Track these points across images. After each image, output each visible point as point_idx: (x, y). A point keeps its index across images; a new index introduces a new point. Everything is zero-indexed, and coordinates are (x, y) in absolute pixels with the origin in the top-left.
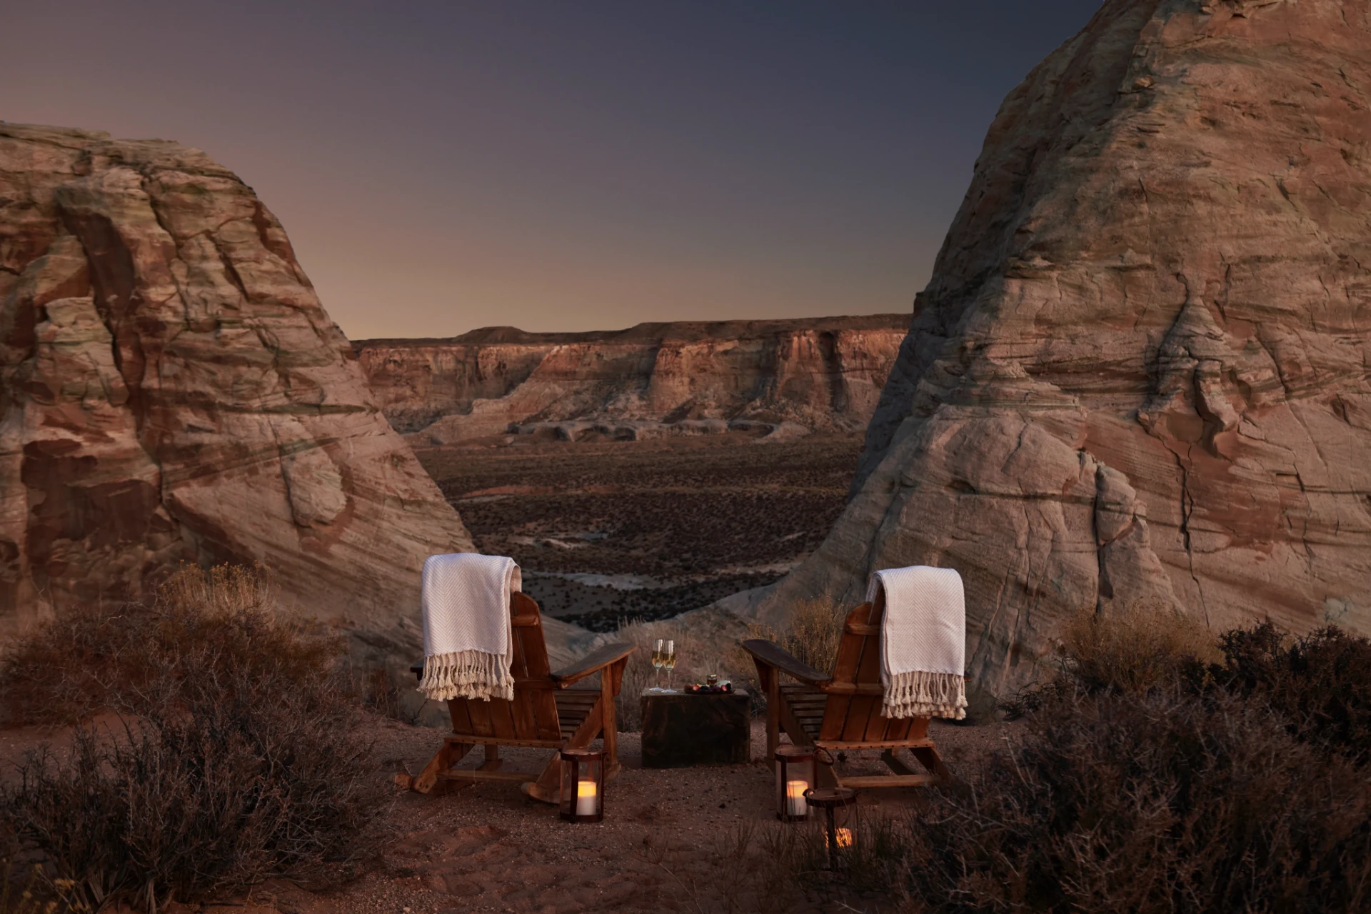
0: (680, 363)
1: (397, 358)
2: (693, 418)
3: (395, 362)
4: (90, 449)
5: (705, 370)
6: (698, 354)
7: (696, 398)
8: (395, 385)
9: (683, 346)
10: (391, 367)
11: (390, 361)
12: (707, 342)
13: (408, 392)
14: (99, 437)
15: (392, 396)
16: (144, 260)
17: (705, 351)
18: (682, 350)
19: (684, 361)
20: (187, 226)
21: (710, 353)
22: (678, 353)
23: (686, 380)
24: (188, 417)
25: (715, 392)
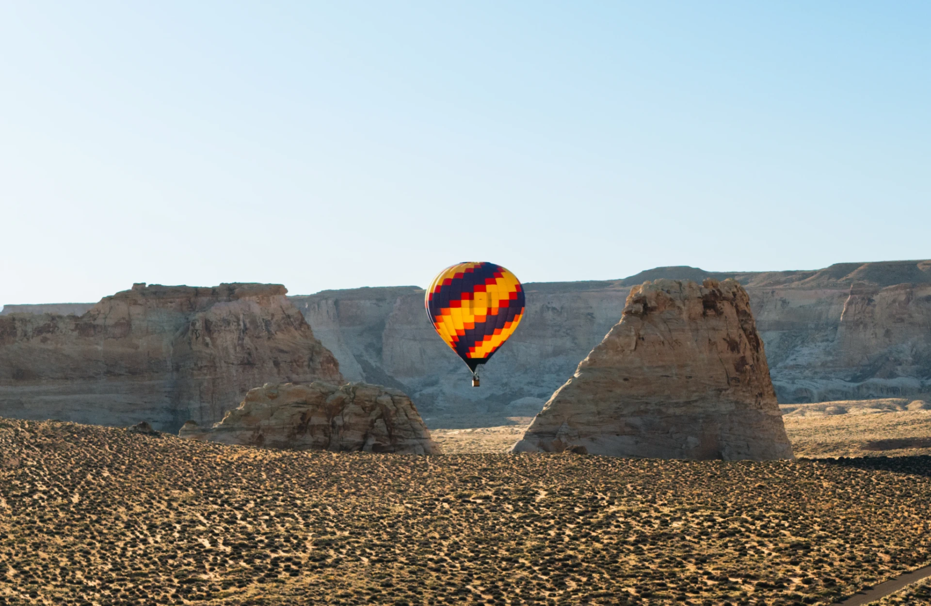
0: (872, 312)
1: (556, 305)
2: (882, 376)
3: (554, 309)
4: (383, 445)
5: (902, 320)
6: (894, 301)
7: (891, 352)
8: (554, 336)
9: (875, 292)
10: (549, 315)
11: (548, 308)
12: (905, 288)
13: (568, 343)
14: (385, 443)
15: (550, 349)
16: (392, 413)
17: (903, 298)
18: (875, 297)
19: (877, 309)
20: (399, 406)
21: (908, 300)
22: (870, 301)
23: (881, 332)
24: (399, 440)
25: (913, 346)
